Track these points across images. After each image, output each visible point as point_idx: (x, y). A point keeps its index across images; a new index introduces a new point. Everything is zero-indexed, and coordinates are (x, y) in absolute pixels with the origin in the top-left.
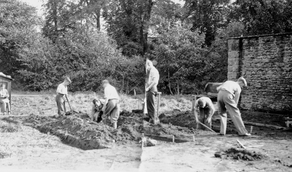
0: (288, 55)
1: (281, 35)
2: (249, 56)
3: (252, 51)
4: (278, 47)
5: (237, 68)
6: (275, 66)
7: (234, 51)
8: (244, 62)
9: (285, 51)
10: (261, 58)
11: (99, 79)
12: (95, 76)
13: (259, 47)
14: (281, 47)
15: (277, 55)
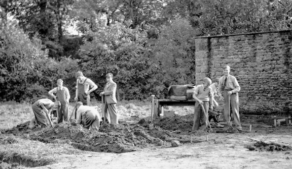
0: (260, 54)
1: (252, 34)
2: (218, 56)
3: (222, 51)
4: (249, 46)
5: (206, 68)
6: (247, 66)
7: (202, 51)
8: (213, 62)
9: (258, 51)
10: (232, 58)
11: (23, 87)
12: (18, 83)
13: (230, 47)
14: (253, 47)
15: (249, 55)
